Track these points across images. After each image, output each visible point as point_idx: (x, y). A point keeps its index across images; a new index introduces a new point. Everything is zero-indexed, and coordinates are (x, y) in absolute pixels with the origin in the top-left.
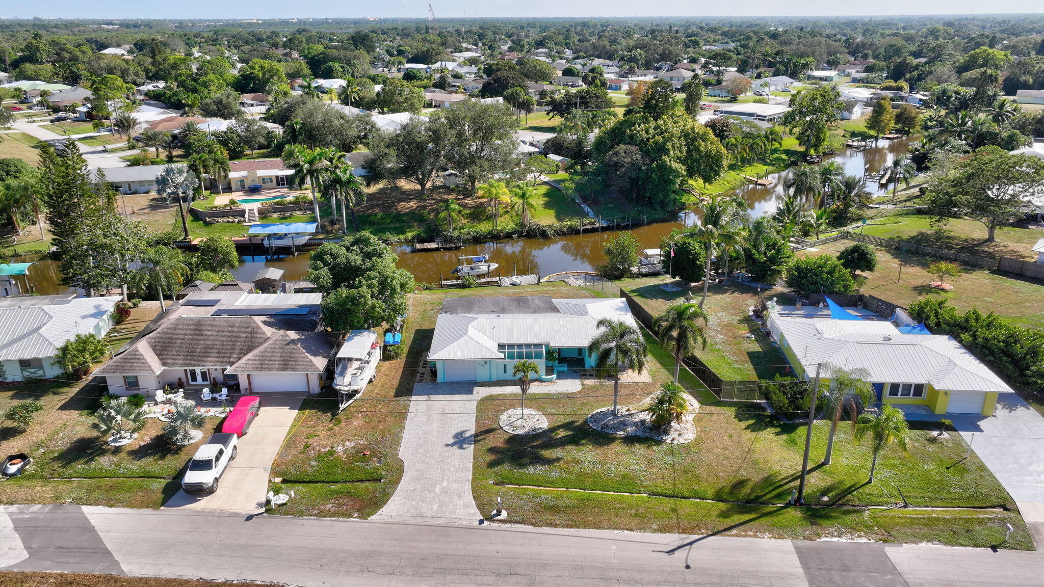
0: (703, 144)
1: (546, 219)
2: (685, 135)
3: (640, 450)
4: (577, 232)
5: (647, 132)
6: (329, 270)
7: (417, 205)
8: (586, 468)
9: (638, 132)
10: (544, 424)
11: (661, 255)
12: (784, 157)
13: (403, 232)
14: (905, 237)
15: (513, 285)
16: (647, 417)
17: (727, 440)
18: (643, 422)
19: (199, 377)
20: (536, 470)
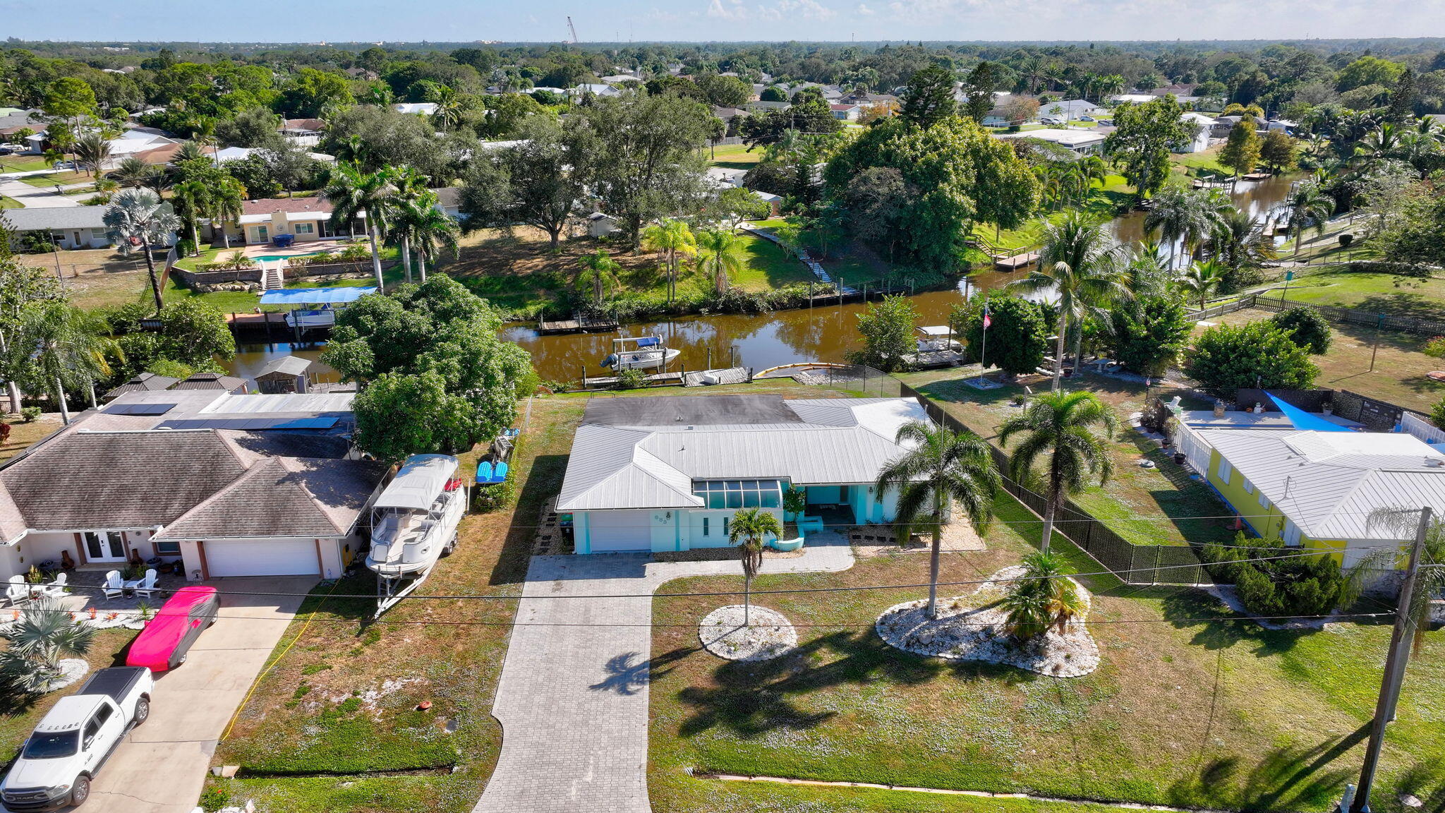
0: (1002, 166)
2: (974, 152)
3: (991, 690)
4: (805, 304)
5: (913, 147)
6: (369, 342)
7: (545, 263)
8: (888, 734)
9: (898, 147)
10: (791, 639)
11: (950, 336)
12: (1106, 201)
13: (522, 305)
15: (707, 383)
16: (998, 620)
17: (1162, 668)
18: (988, 631)
19: (106, 548)
20: (781, 741)
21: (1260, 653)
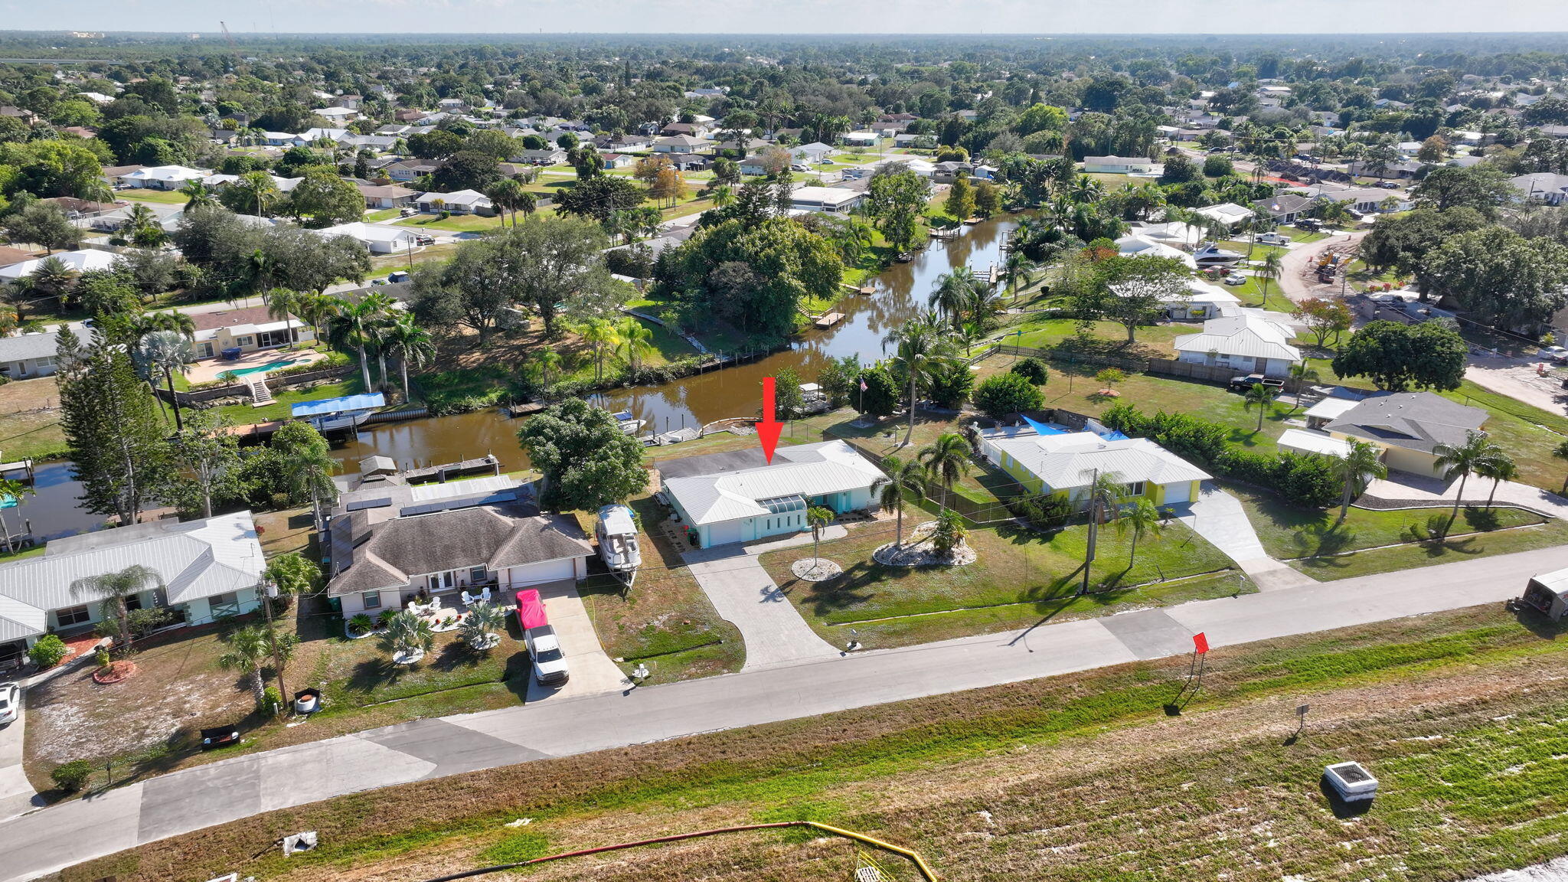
0: (818, 254)
1: (654, 360)
2: (798, 245)
3: (936, 576)
4: (697, 372)
5: (754, 244)
6: (555, 444)
7: (485, 356)
8: (900, 597)
9: (743, 244)
10: (838, 569)
11: (818, 390)
12: (874, 257)
13: (484, 394)
14: (1054, 345)
15: (674, 442)
16: (930, 546)
17: (1003, 555)
18: (926, 552)
19: (442, 583)
20: (856, 608)
21: (1041, 543)
